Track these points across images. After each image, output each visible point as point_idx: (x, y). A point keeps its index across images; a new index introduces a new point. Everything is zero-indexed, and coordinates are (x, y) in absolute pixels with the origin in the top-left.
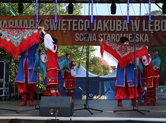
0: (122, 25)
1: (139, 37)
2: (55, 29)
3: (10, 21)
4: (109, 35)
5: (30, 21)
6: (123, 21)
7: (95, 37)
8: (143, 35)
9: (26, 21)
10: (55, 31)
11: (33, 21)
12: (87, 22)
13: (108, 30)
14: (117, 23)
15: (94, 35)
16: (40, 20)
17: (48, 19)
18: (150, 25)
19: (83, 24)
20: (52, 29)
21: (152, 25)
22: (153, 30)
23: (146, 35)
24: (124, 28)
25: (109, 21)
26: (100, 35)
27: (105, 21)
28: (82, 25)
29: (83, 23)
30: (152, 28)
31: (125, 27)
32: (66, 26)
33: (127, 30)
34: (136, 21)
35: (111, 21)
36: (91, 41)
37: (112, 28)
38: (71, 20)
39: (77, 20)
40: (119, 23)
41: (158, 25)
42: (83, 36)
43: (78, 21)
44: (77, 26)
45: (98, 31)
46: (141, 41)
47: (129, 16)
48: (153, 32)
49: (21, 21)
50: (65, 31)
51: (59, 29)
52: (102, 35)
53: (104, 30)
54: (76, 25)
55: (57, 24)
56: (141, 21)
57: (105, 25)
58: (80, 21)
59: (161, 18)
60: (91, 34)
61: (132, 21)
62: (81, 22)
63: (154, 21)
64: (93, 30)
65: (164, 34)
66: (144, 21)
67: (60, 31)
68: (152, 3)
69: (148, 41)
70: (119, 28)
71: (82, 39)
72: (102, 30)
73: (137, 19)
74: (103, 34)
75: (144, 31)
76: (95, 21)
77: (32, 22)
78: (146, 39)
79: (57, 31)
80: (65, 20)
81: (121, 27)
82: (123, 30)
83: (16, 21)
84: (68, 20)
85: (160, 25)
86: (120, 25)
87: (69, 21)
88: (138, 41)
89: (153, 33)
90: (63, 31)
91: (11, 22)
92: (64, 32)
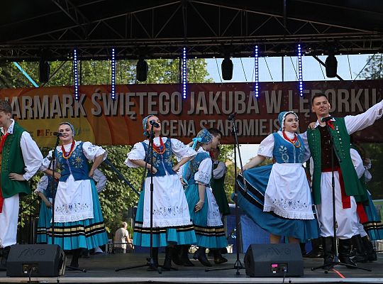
0: (246, 101)
2: (114, 112)
3: (24, 99)
4: (220, 122)
5: (64, 97)
6: (247, 94)
7: (193, 128)
9: (55, 98)
10: (114, 116)
11: (70, 96)
12: (176, 97)
13: (218, 112)
14: (237, 97)
15: (191, 122)
16: (83, 96)
17: (99, 92)
18: (302, 101)
19: (168, 101)
20: (107, 113)
21: (307, 101)
22: (308, 111)
24: (250, 108)
25: (221, 95)
26: (204, 123)
27: (211, 93)
28: (165, 103)
29: (168, 98)
30: (306, 106)
31: (253, 105)
32: (134, 106)
33: (257, 111)
34: (273, 93)
35: (224, 93)
36: (185, 134)
37: (227, 109)
38: (145, 94)
39: (155, 94)
40: (240, 96)
42: (168, 124)
43: (158, 95)
44: (158, 105)
45: (198, 115)
47: (258, 83)
48: (308, 114)
49: (45, 99)
50: (134, 116)
51: (122, 113)
52: (206, 123)
53: (211, 112)
54: (155, 103)
55: (116, 102)
56: (285, 94)
57: (213, 103)
58: (162, 94)
59: (325, 86)
60: (185, 121)
61: (267, 92)
62: (164, 97)
63: (310, 92)
64: (189, 113)
66: (290, 92)
67: (124, 115)
68: (306, 55)
70: (240, 108)
71: (168, 131)
72: (206, 112)
73: (276, 88)
74: (209, 121)
76: (193, 94)
77: (67, 99)
79: (117, 115)
80: (133, 94)
81: (244, 105)
82: (249, 112)
83: (37, 98)
84: (138, 94)
86: (242, 102)
87: (141, 95)
89: (309, 116)
90: (129, 115)
91: (27, 100)
92: (132, 117)
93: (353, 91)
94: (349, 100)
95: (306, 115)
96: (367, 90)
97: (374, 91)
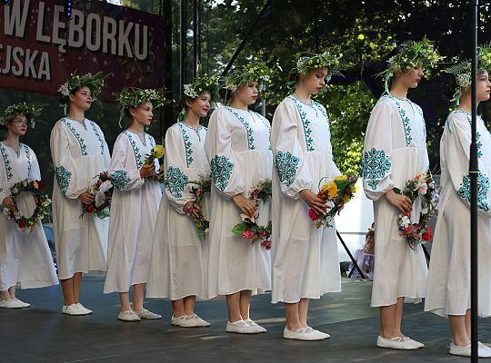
1: (23, 59)
8: (36, 52)
18: (57, 24)
21: (63, 25)
22: (63, 42)
23: (45, 55)
30: (63, 33)
41: (79, 28)
46: (27, 75)
48: (64, 47)
56: (33, 6)
65: (95, 60)
66: (42, 5)
69: (48, 78)
75: (38, 39)
78: (44, 69)
85: (84, 28)
88: (19, 73)
89: (64, 51)
93: (122, 22)
94: (117, 36)
95: (61, 49)
96: (137, 26)
97: (145, 28)
